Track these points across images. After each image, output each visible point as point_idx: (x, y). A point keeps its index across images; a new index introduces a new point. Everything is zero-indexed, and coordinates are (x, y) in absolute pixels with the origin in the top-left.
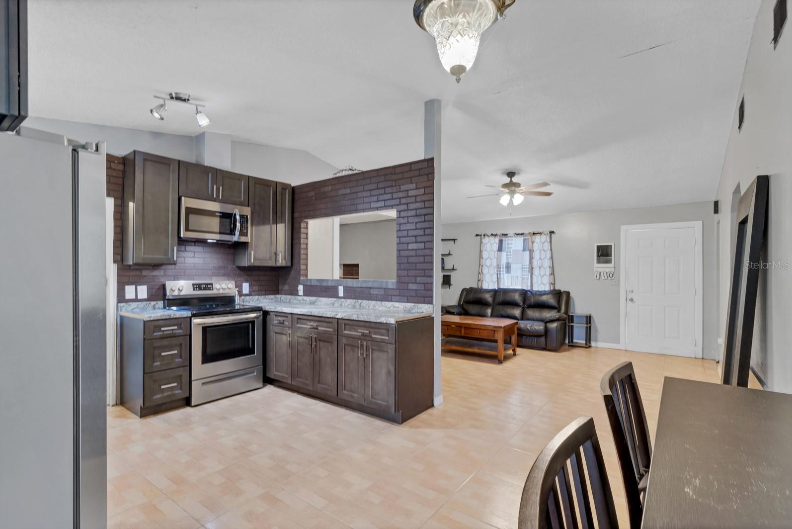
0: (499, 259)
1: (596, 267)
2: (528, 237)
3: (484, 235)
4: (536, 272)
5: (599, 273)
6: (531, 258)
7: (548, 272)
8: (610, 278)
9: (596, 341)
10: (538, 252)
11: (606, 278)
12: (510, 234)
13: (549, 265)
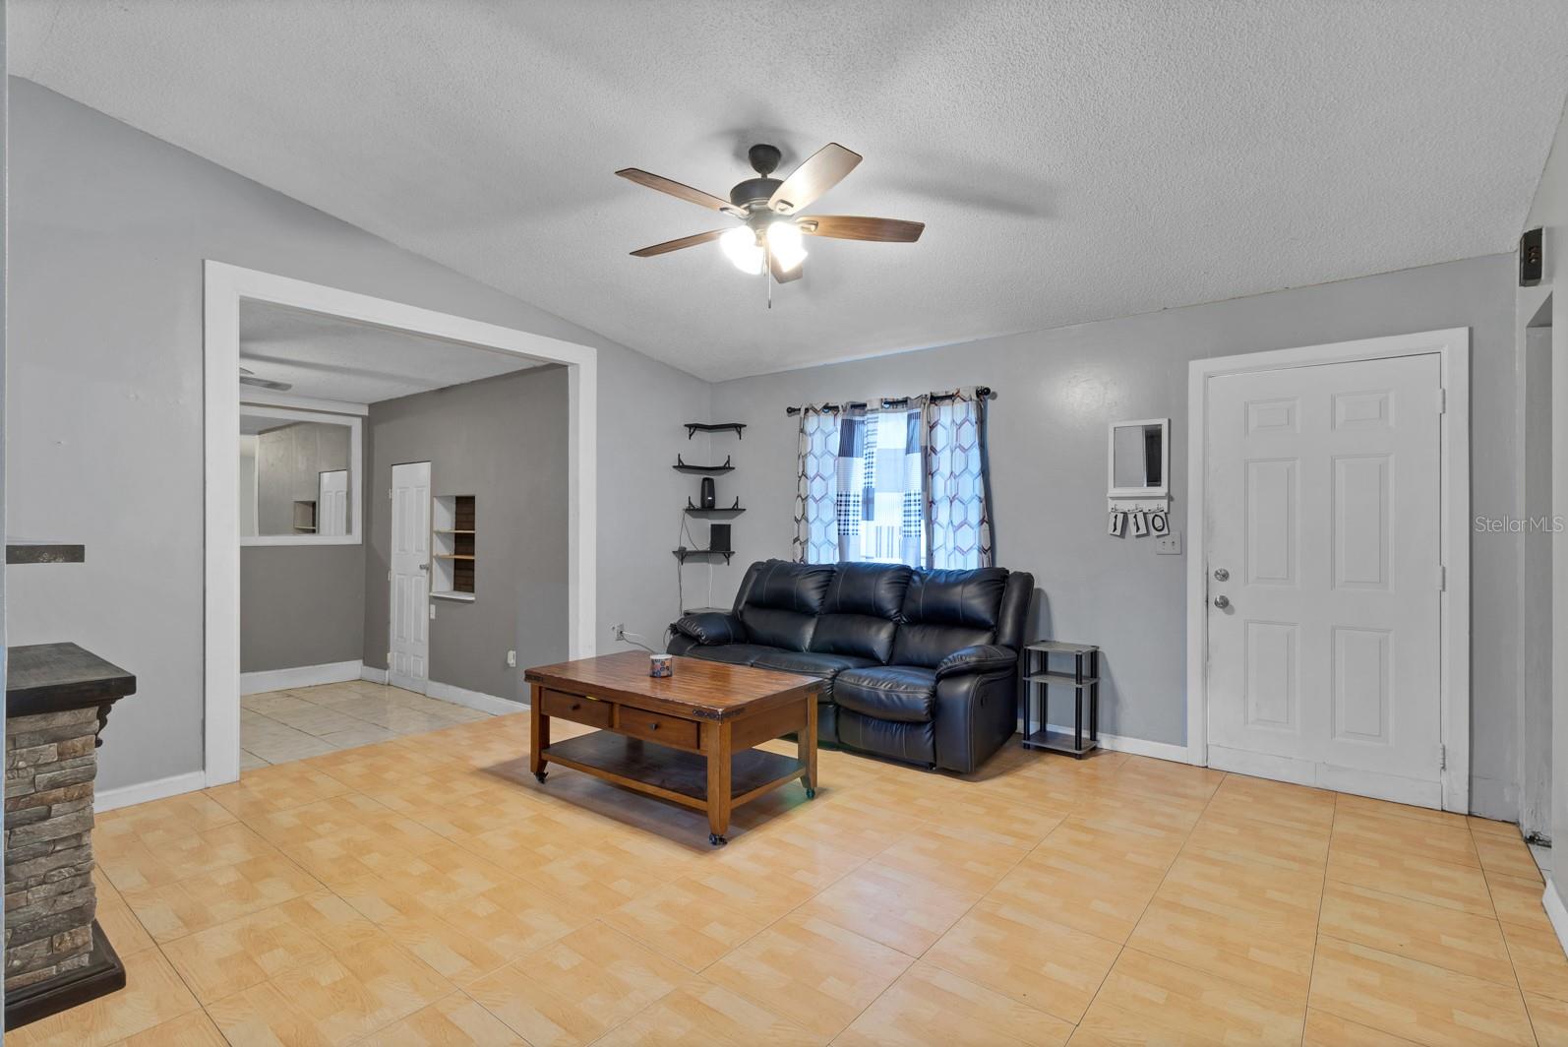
0: (844, 478)
1: (1113, 498)
2: (918, 410)
3: (807, 410)
4: (942, 513)
5: (1120, 517)
6: (928, 473)
7: (975, 513)
8: (1154, 533)
9: (1115, 732)
10: (947, 452)
11: (1143, 530)
12: (870, 401)
13: (977, 492)
